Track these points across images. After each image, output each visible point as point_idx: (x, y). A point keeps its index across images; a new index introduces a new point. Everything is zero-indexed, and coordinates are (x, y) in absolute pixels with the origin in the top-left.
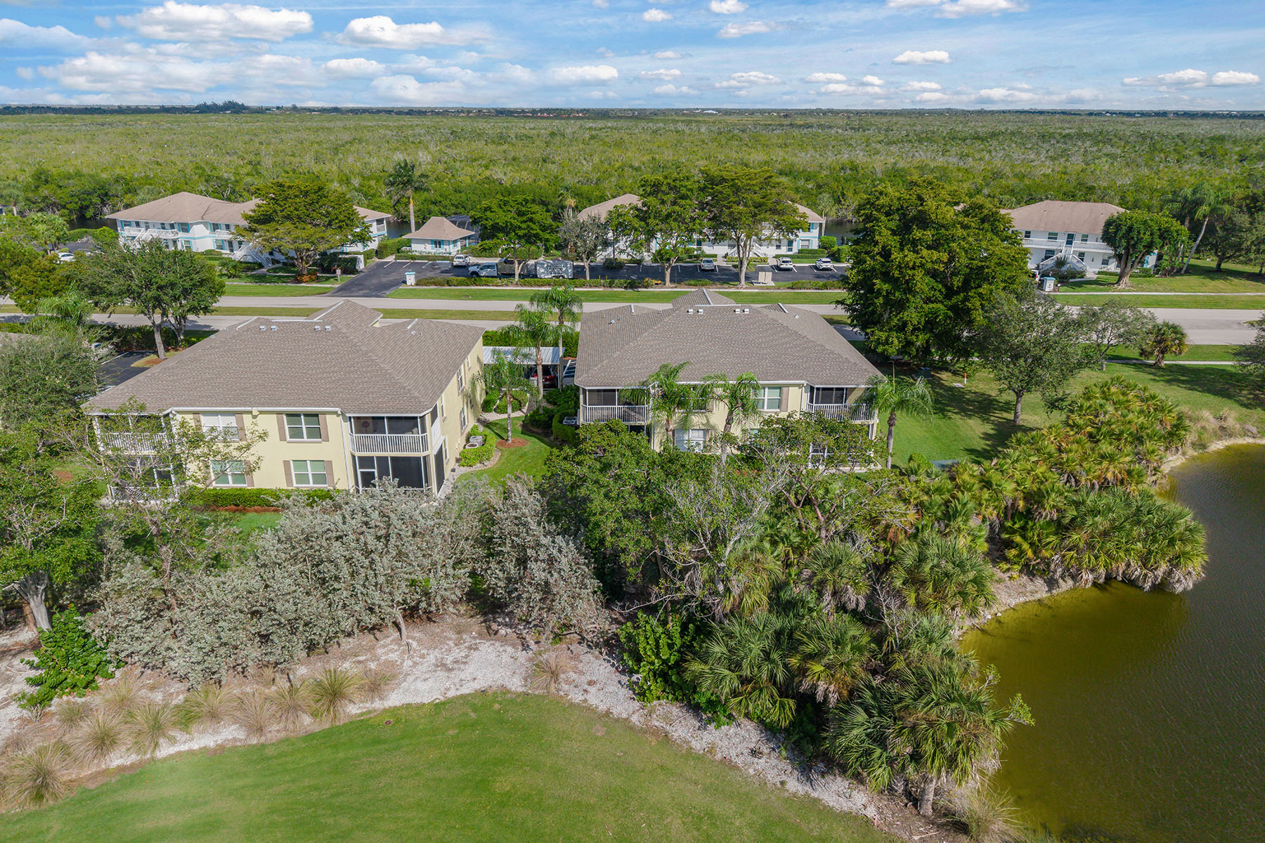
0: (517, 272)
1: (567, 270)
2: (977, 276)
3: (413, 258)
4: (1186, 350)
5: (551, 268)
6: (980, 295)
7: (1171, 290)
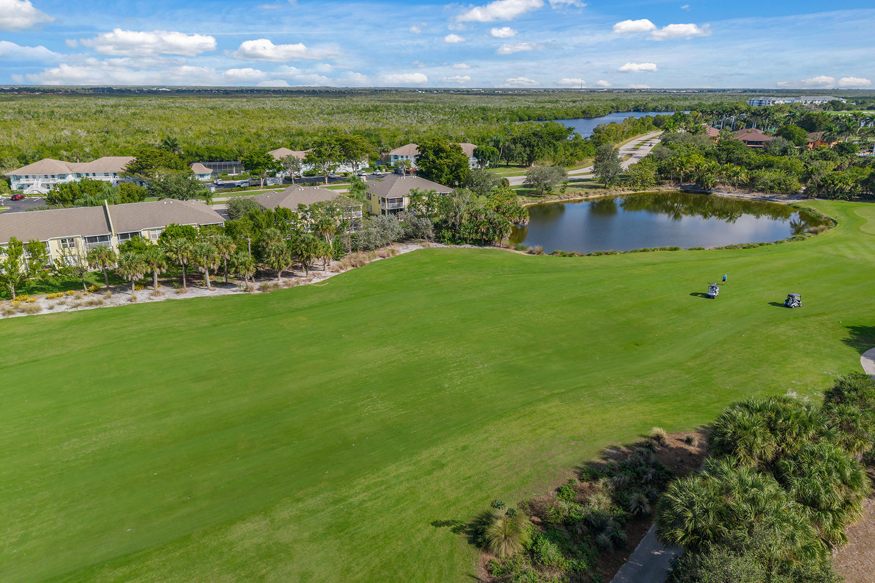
0: (262, 183)
1: (279, 182)
2: (458, 166)
5: (273, 181)
6: (462, 171)
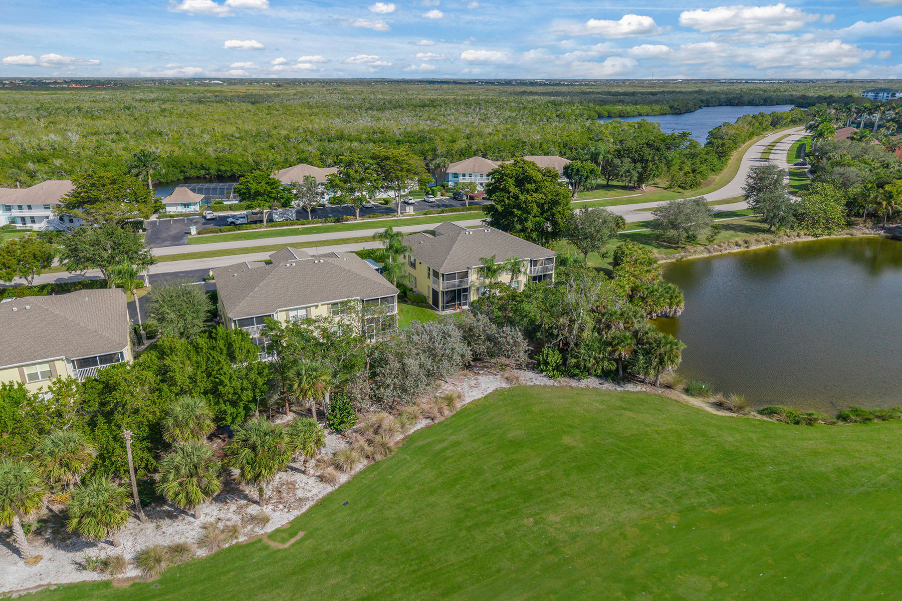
0: (265, 219)
1: (292, 215)
3: (171, 216)
4: (626, 226)
5: (282, 214)
7: (596, 198)
